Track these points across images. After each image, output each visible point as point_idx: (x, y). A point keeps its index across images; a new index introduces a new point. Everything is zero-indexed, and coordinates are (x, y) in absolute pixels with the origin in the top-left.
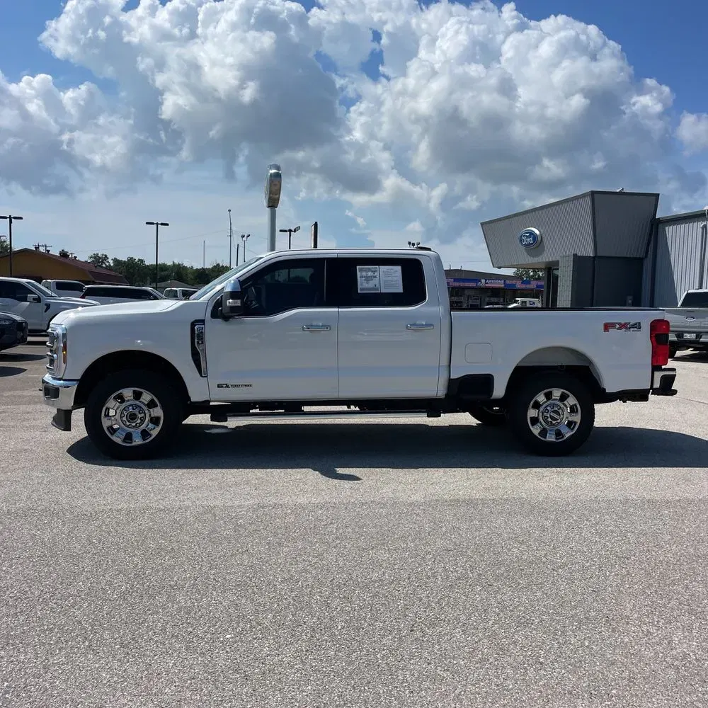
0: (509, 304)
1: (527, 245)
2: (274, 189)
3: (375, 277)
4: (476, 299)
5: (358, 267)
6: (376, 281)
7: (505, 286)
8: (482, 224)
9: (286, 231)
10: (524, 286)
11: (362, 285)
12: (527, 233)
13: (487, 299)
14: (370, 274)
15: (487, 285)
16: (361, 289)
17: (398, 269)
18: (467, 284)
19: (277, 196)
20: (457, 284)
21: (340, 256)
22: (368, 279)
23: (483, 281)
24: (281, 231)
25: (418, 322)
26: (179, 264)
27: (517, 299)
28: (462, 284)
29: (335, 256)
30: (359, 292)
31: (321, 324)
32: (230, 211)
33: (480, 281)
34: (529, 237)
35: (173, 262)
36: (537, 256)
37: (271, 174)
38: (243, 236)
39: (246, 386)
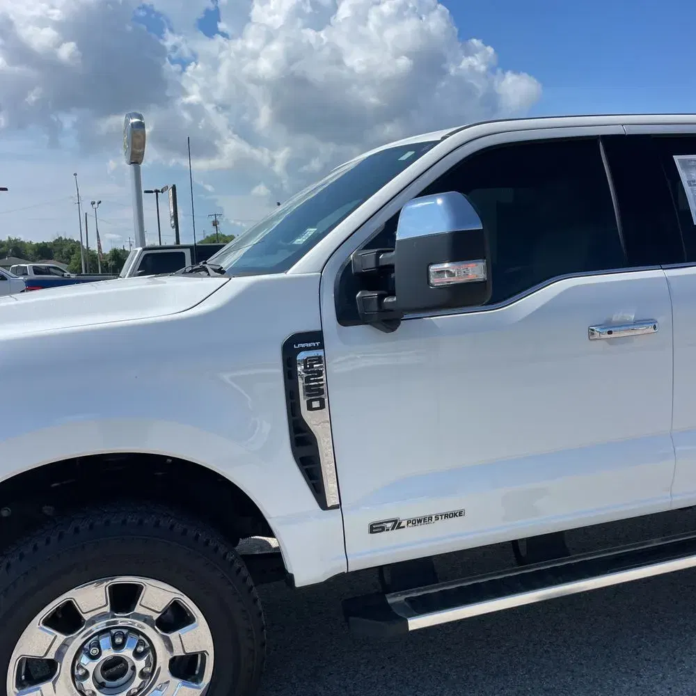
2: (138, 141)
5: (676, 158)
9: (151, 192)
19: (141, 151)
24: (146, 192)
26: (16, 240)
32: (75, 175)
35: (9, 238)
37: (132, 124)
38: (93, 203)
39: (447, 516)
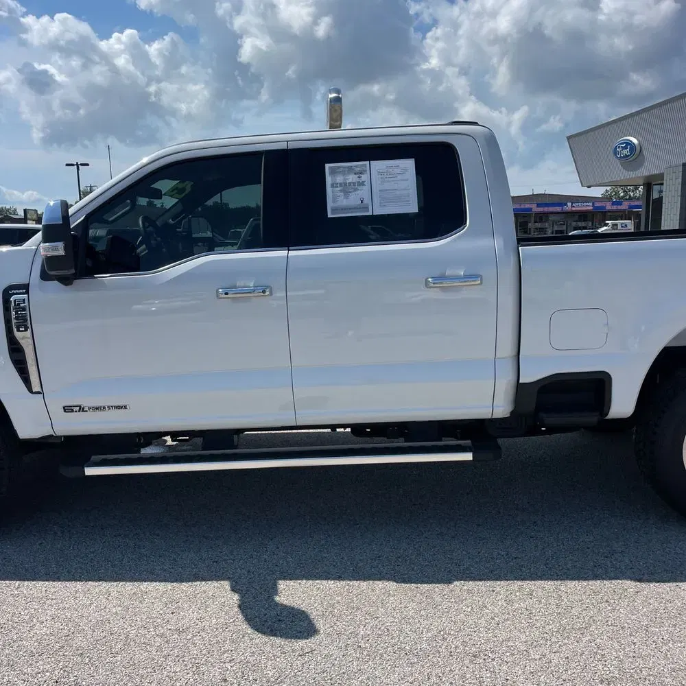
0: (598, 228)
1: (624, 157)
2: (334, 115)
3: (362, 184)
4: (561, 224)
5: (327, 166)
6: (364, 192)
7: (593, 209)
8: (569, 138)
10: (615, 208)
11: (334, 201)
12: (622, 144)
13: (574, 224)
14: (352, 178)
15: (574, 209)
16: (334, 210)
17: (409, 165)
18: (551, 209)
19: (338, 123)
20: (540, 209)
21: (292, 146)
22: (346, 188)
23: (569, 204)
25: (448, 273)
27: (607, 222)
28: (546, 209)
29: (283, 146)
30: (330, 215)
31: (252, 284)
33: (566, 204)
34: (625, 148)
36: (635, 169)
37: (331, 99)
39: (116, 407)
